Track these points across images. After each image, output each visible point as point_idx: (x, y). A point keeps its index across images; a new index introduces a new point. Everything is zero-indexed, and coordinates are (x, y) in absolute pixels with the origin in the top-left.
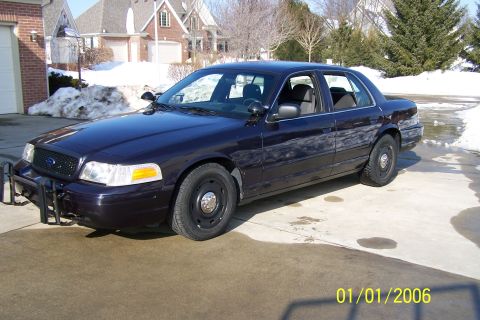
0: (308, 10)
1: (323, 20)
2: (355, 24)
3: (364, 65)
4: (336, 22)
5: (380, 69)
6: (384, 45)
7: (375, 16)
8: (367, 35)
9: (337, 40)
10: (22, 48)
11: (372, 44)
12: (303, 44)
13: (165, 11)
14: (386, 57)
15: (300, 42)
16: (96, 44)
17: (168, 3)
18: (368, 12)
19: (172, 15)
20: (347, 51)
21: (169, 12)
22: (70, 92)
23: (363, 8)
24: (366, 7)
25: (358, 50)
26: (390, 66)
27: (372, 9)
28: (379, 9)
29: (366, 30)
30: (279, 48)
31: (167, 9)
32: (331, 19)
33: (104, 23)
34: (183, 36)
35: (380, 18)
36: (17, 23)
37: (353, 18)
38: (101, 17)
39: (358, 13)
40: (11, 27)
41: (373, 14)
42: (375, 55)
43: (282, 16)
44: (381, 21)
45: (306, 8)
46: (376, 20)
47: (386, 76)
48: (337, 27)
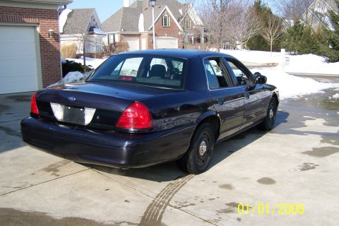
0: (271, 13)
1: (282, 20)
2: (307, 22)
3: (313, 53)
4: (292, 21)
5: (324, 56)
6: (328, 37)
7: (322, 15)
8: (316, 31)
9: (292, 35)
10: (43, 42)
11: (319, 37)
12: (267, 38)
13: (166, 15)
14: (330, 47)
15: (264, 36)
16: (117, 40)
17: (168, 10)
18: (317, 13)
19: (171, 18)
20: (299, 42)
21: (169, 16)
22: (76, 75)
23: (313, 10)
24: (315, 10)
25: (308, 42)
26: (333, 53)
27: (319, 10)
28: (326, 11)
29: (315, 26)
30: (249, 41)
31: (168, 13)
32: (288, 19)
33: (123, 25)
34: (179, 33)
35: (326, 17)
36: (38, 24)
37: (304, 17)
38: (121, 20)
39: (309, 14)
40: (35, 27)
41: (320, 14)
42: (321, 45)
43: (251, 18)
44: (327, 19)
45: (270, 12)
46: (323, 19)
47: (329, 61)
48: (292, 25)
